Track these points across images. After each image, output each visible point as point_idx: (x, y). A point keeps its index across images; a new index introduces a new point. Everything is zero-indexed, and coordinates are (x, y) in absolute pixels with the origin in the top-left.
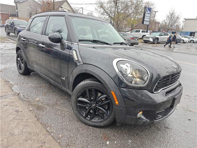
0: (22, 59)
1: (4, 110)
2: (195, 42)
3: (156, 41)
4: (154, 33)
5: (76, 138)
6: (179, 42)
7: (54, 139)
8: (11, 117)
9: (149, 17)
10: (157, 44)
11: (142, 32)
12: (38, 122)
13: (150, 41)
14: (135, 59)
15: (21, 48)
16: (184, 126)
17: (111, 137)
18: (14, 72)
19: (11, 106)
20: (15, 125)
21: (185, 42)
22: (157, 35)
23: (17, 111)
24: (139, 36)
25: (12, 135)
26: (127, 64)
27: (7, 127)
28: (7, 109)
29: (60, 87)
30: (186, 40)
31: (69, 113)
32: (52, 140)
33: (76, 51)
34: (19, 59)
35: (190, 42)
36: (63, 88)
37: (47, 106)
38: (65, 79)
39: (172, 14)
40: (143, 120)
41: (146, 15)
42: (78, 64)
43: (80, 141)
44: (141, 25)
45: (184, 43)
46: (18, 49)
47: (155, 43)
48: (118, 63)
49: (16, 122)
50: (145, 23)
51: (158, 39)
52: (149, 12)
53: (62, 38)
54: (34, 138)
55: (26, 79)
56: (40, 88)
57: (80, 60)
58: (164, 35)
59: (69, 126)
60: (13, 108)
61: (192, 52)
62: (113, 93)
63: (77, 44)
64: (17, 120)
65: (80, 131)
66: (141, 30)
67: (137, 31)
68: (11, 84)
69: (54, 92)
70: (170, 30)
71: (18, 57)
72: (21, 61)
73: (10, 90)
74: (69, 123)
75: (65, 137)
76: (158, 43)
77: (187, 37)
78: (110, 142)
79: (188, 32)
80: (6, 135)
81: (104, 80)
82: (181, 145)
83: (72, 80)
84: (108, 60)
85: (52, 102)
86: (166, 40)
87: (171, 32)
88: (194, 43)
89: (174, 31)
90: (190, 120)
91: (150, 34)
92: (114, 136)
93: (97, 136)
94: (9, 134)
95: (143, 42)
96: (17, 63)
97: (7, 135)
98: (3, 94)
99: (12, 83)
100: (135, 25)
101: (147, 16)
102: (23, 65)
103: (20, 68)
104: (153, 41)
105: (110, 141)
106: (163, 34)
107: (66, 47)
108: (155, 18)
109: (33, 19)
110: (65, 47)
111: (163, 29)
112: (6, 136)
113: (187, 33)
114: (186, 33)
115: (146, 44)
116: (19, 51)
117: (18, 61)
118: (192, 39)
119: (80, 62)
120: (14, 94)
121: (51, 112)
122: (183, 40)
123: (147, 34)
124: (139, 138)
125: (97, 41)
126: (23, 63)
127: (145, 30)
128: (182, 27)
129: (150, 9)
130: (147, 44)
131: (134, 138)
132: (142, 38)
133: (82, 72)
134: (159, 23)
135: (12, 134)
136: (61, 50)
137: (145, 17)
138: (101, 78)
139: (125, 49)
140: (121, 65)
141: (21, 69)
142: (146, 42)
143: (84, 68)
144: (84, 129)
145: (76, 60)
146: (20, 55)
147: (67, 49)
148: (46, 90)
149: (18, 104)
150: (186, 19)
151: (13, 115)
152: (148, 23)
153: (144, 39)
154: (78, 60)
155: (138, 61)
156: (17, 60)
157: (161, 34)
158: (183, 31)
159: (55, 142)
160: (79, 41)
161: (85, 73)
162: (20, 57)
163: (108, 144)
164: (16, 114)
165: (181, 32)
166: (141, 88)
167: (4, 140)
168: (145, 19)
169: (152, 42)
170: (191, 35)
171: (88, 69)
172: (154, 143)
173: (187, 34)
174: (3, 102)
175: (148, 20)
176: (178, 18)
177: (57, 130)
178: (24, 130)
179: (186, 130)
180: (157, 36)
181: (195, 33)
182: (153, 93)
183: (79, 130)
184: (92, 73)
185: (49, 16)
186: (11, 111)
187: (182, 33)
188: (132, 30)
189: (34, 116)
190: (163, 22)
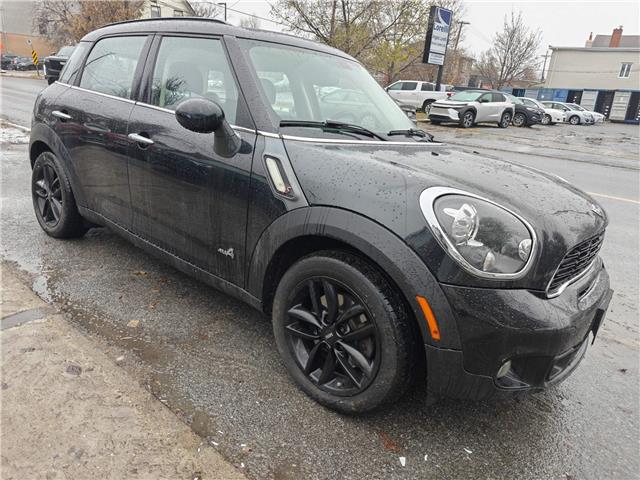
0: (57, 185)
1: (28, 368)
2: (583, 121)
3: (468, 119)
4: (463, 95)
5: (298, 451)
6: (535, 123)
7: (227, 458)
8: (61, 390)
9: (444, 39)
10: (471, 127)
11: (422, 89)
12: (158, 404)
13: (448, 118)
14: (481, 189)
15: (51, 147)
16: (614, 393)
17: (407, 443)
18: (24, 229)
19: (49, 350)
20: (78, 417)
21: (553, 120)
22: (470, 99)
23: (76, 370)
24: (415, 101)
25: (79, 457)
26: (466, 207)
27: (55, 429)
28: (37, 364)
29: (213, 281)
30: (558, 114)
31: (252, 367)
32: (222, 462)
33: (277, 160)
34: (41, 183)
35: (569, 121)
36: (224, 283)
37: (172, 346)
38: (232, 255)
39: (514, 32)
40: (512, 384)
41: (435, 33)
42: (289, 205)
43: (315, 462)
44: (419, 64)
45: (551, 123)
46: (37, 149)
47: (466, 125)
48: (436, 204)
49: (81, 408)
50: (432, 59)
51: (473, 111)
52: (443, 24)
53: (223, 115)
54: (157, 460)
55: (76, 254)
56: (132, 284)
57: (297, 191)
58: (493, 101)
59: (265, 412)
60: (56, 359)
61: (579, 154)
62: (422, 302)
63: (277, 136)
64: (84, 400)
65: (305, 426)
66: (420, 84)
67: (405, 87)
68: (27, 273)
69: (183, 296)
70: (506, 84)
71: (37, 176)
72: (53, 190)
73: (30, 295)
74: (261, 402)
75: (260, 452)
76: (474, 125)
77: (558, 107)
78: (407, 459)
79: (561, 90)
80: (57, 456)
81: (393, 260)
82: (619, 454)
83: (261, 256)
84: (403, 194)
85: (184, 331)
86: (498, 115)
87: (511, 88)
88: (579, 124)
89: (516, 87)
90: (623, 371)
91: (449, 95)
92: (415, 436)
93: (362, 441)
94: (69, 452)
95: (427, 122)
96: (36, 197)
97: (60, 455)
98: (7, 308)
99: (27, 269)
100: (398, 65)
101: (437, 38)
102: (58, 206)
103: (47, 214)
104: (458, 119)
105: (407, 453)
106: (489, 97)
107: (239, 145)
108: (461, 45)
109: (92, 44)
110: (236, 148)
111: (486, 79)
112: (57, 461)
113: (558, 93)
114: (556, 93)
115: (438, 128)
116: (43, 155)
117: (38, 192)
118: (573, 112)
119: (295, 200)
120: (46, 309)
121: (191, 365)
122: (547, 115)
123: (440, 97)
124: (494, 438)
125: (341, 125)
126: (59, 198)
127: (431, 81)
128: (541, 72)
129: (447, 16)
130: (443, 128)
131: (478, 441)
132: (422, 110)
133: (307, 233)
134: (471, 60)
135: (77, 450)
136: (219, 154)
137: (433, 40)
138: (380, 253)
139: (433, 154)
140: (447, 211)
141: (51, 218)
142: (437, 121)
143: (314, 220)
144: (317, 419)
145: (280, 193)
146: (47, 170)
147: (241, 151)
148: (155, 288)
149: (70, 344)
150: (554, 50)
151: (65, 381)
152: (440, 61)
153: (431, 113)
154: (289, 193)
155: (495, 195)
156: (35, 187)
157: (484, 98)
158: (545, 86)
159: (233, 469)
160: (281, 125)
161: (315, 236)
162: (48, 176)
163: (404, 465)
164: (72, 380)
165: (542, 91)
166: (511, 285)
167: (55, 475)
168: (433, 48)
169: (456, 121)
170: (569, 100)
171: (327, 224)
172: (539, 451)
173: (557, 96)
174: (16, 337)
175: (442, 50)
176: (530, 44)
177: (229, 428)
178: (115, 436)
179: (621, 405)
180: (470, 104)
181: (581, 92)
182: (544, 297)
183: (301, 424)
184: (344, 238)
185: (157, 37)
186: (52, 370)
187: (543, 93)
188: (390, 82)
189: (136, 383)
190: (486, 57)
